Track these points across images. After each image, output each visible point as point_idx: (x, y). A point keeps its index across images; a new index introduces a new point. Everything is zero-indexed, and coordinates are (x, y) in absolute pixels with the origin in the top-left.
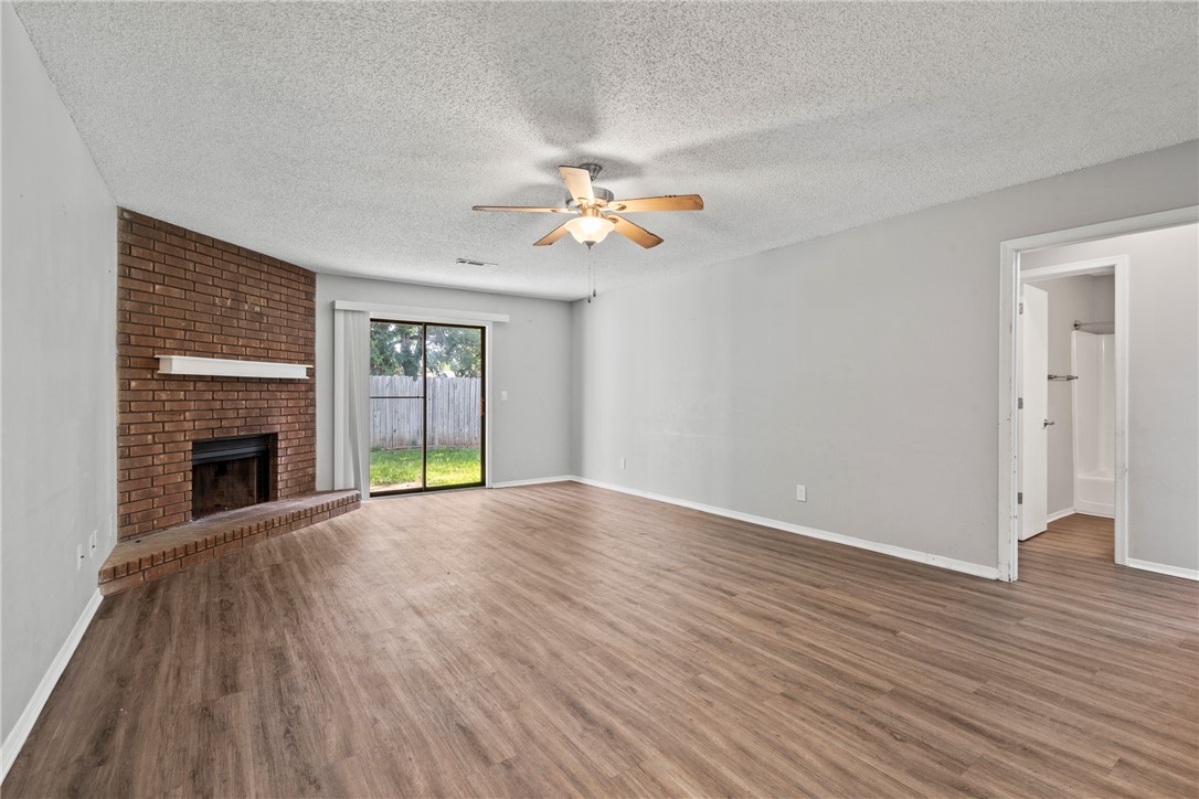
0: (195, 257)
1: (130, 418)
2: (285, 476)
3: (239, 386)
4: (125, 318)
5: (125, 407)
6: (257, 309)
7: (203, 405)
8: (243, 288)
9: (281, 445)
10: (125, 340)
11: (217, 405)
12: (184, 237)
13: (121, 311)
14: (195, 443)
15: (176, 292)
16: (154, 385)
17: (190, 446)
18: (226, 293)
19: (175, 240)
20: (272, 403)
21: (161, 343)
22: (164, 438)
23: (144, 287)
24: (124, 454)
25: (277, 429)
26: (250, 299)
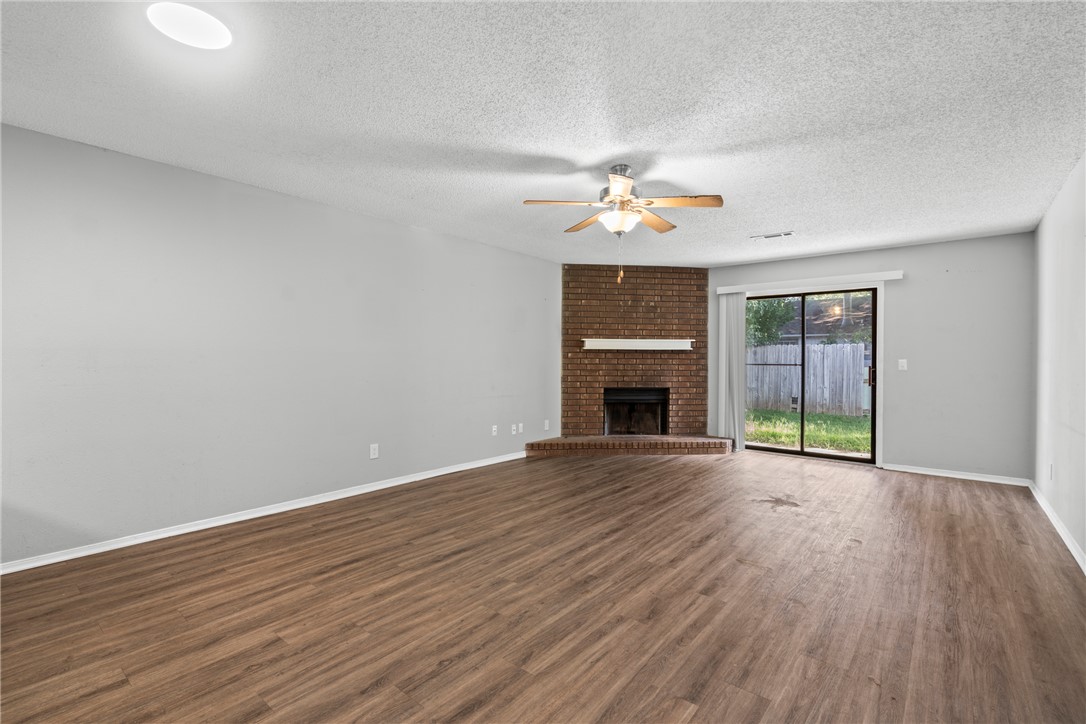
0: (606, 280)
1: (568, 373)
2: (675, 419)
3: (637, 355)
4: (566, 320)
5: (565, 367)
6: (652, 304)
7: (611, 367)
8: (640, 292)
9: (673, 396)
10: (566, 332)
11: (621, 367)
12: (599, 270)
13: (564, 317)
14: (606, 390)
15: (594, 302)
16: (581, 355)
17: (602, 391)
18: (627, 297)
19: (593, 273)
20: (665, 367)
21: (585, 332)
22: (586, 385)
23: (575, 302)
24: (565, 392)
25: (669, 385)
26: (646, 298)
